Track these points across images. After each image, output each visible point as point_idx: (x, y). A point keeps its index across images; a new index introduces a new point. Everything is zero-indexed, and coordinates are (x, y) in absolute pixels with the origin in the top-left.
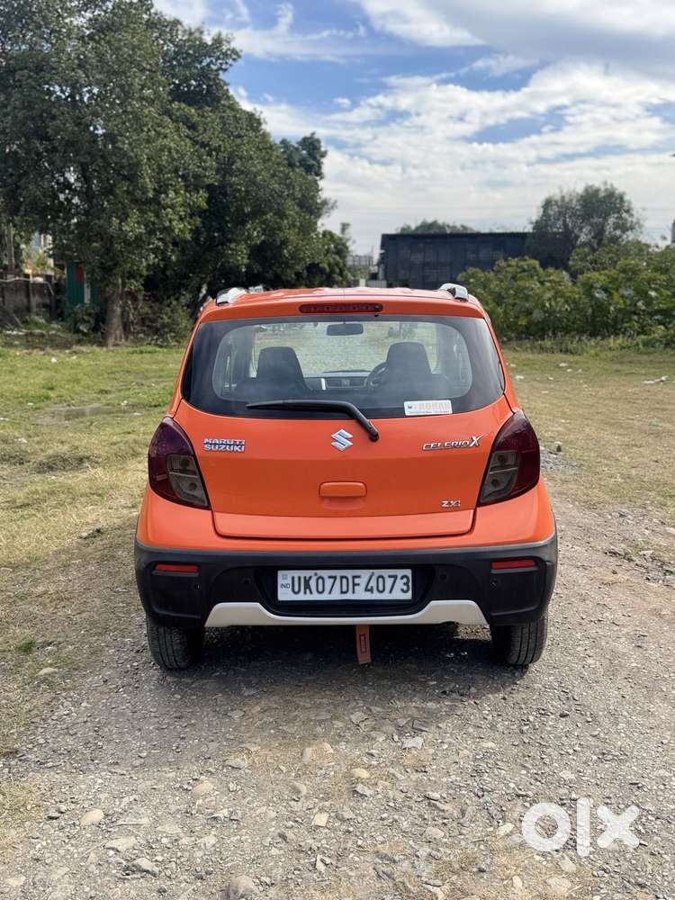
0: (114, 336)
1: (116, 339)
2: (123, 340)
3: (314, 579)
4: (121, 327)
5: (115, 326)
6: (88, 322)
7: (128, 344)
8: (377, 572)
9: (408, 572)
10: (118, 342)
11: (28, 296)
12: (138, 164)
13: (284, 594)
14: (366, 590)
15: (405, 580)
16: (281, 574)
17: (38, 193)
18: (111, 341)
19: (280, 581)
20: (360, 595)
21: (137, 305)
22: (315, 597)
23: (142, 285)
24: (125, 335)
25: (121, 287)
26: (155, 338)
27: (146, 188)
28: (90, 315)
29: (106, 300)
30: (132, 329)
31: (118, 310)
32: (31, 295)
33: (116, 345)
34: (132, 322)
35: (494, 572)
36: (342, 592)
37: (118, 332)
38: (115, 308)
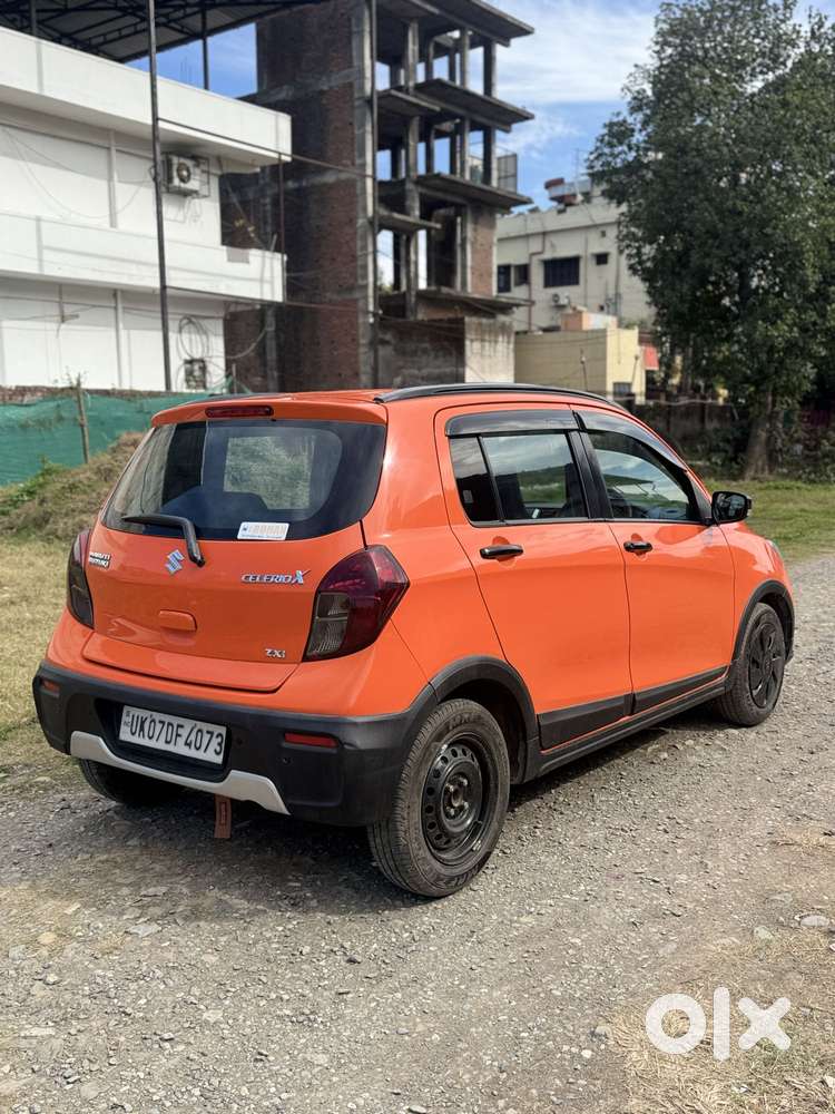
0: (754, 467)
1: (756, 471)
2: (767, 472)
3: (149, 720)
4: (765, 457)
5: (757, 455)
6: (726, 452)
7: (771, 477)
8: (200, 725)
9: (223, 730)
10: (759, 475)
11: (702, 420)
12: (799, 254)
13: (125, 735)
14: (186, 744)
15: (219, 740)
16: (126, 709)
17: (674, 299)
18: (750, 473)
19: (125, 718)
20: (180, 749)
21: (790, 428)
22: (145, 742)
23: (799, 402)
24: (769, 466)
25: (770, 407)
26: (807, 470)
27: (808, 281)
28: (728, 441)
29: (750, 425)
30: (780, 459)
31: (763, 435)
32: (706, 420)
33: (754, 479)
34: (780, 450)
35: (285, 745)
36: (167, 742)
37: (760, 463)
38: (760, 432)
